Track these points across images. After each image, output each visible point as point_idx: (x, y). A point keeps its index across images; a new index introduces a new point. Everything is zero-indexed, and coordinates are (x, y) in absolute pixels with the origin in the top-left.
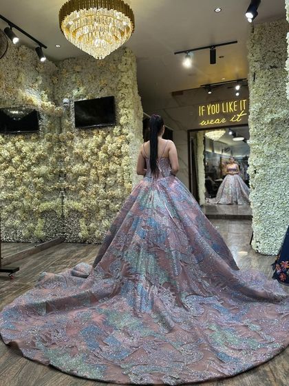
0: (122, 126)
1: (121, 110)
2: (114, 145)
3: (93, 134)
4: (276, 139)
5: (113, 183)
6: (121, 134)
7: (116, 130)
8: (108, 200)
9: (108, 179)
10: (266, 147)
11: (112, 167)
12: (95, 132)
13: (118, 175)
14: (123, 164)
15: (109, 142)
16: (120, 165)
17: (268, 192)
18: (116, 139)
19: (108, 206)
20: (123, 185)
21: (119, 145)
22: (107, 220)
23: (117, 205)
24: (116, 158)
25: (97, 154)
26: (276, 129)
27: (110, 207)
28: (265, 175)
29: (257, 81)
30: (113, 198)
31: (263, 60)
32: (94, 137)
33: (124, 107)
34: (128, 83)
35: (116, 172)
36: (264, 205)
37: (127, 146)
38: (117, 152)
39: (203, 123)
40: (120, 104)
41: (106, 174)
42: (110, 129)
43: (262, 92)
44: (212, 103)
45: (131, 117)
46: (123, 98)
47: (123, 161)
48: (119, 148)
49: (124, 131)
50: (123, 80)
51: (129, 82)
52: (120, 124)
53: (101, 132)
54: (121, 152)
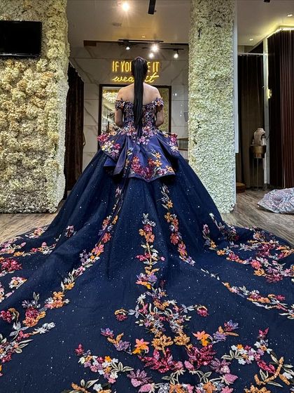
0: (49, 60)
1: (50, 41)
2: (36, 82)
3: (5, 66)
4: (218, 95)
5: (30, 130)
6: (47, 70)
7: (41, 63)
8: (21, 154)
9: (24, 125)
10: (209, 102)
11: (30, 110)
12: (9, 62)
13: (39, 121)
14: (47, 108)
15: (29, 78)
16: (43, 108)
17: (209, 147)
18: (38, 75)
19: (20, 161)
20: (44, 134)
21: (43, 84)
22: (17, 180)
23: (35, 161)
24: (38, 100)
25: (8, 92)
26: (218, 86)
27: (24, 162)
28: (207, 130)
29: (202, 37)
30: (28, 151)
31: (209, 18)
32: (7, 69)
33: (54, 37)
34: (61, 11)
35: (36, 118)
36: (205, 160)
37: (55, 85)
38: (40, 92)
39: (116, 80)
40: (49, 34)
41: (21, 119)
42: (31, 61)
43: (206, 48)
44: (126, 60)
45: (62, 51)
46: (53, 27)
47: (48, 103)
48: (44, 87)
49: (52, 66)
50: (55, 6)
51: (63, 10)
52: (46, 57)
53: (18, 64)
54: (45, 92)
